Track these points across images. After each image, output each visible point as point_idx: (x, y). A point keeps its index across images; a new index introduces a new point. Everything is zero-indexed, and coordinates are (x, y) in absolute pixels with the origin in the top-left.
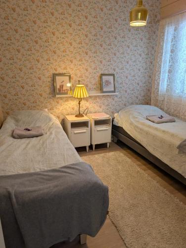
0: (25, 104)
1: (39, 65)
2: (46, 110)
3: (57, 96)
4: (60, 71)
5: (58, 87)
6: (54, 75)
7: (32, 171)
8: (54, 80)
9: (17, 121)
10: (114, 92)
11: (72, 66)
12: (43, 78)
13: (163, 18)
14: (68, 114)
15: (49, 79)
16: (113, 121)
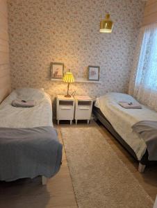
0: (28, 83)
1: (41, 56)
2: (43, 89)
3: (53, 80)
4: (56, 61)
5: (54, 73)
6: (52, 64)
7: (15, 127)
8: (51, 67)
9: (19, 94)
10: (98, 80)
11: (66, 58)
12: (43, 65)
13: (145, 25)
14: (60, 94)
15: (48, 67)
16: (94, 103)
